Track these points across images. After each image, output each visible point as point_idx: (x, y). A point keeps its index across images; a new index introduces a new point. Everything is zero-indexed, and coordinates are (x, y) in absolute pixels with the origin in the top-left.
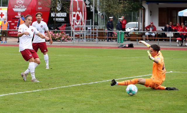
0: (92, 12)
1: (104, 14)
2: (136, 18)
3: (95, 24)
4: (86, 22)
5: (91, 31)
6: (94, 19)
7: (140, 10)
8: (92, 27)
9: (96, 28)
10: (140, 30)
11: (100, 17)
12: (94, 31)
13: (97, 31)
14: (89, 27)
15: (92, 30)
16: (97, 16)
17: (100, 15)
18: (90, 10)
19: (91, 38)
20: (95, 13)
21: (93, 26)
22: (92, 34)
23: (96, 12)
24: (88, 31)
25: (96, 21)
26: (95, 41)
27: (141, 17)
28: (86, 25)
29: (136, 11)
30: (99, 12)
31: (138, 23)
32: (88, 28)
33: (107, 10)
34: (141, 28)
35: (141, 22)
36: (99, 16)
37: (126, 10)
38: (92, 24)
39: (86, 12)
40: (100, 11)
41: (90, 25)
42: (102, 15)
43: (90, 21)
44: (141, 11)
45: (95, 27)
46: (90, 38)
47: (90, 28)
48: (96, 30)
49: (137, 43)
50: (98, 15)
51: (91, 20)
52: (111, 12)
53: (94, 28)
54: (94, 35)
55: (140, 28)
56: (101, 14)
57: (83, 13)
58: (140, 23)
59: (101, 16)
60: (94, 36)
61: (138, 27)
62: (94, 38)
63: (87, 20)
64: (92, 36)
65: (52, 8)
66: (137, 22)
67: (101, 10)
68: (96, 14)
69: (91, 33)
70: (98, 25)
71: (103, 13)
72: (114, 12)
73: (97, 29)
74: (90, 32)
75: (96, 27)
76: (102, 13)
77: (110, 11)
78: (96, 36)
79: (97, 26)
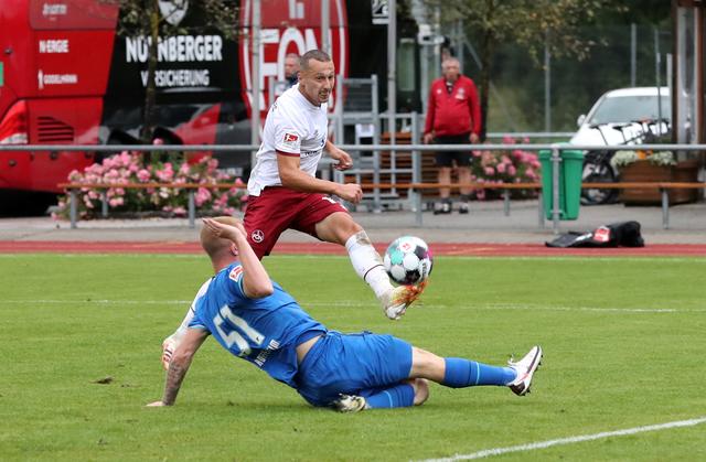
0: (384, 28)
1: (459, 37)
2: (658, 59)
3: (401, 107)
4: (346, 88)
5: (376, 146)
6: (391, 75)
7: (681, 12)
8: (383, 123)
9: (406, 129)
10: (681, 134)
11: (431, 59)
12: (393, 146)
13: (415, 146)
14: (365, 123)
15: (386, 140)
16: (410, 53)
17: (431, 48)
18: (371, 18)
19: (376, 195)
20: (399, 35)
21: (391, 115)
22: (385, 164)
23: (407, 25)
24: (358, 146)
25: (411, 87)
26: (401, 209)
27: (689, 53)
28: (346, 109)
29: (656, 21)
30: (424, 30)
31: (666, 92)
32: (360, 132)
33: (473, 17)
34: (687, 125)
35: (688, 86)
36: (424, 54)
37: (596, 10)
38: (383, 107)
39: (342, 31)
40: (429, 19)
41: (370, 110)
42: (446, 44)
43: (369, 87)
44: (689, 17)
45: (399, 121)
46: (371, 190)
47: (371, 132)
48: (407, 140)
49: (666, 220)
50: (418, 48)
51: (374, 78)
52: (499, 28)
53: (398, 129)
54: (393, 170)
55: (684, 125)
56: (439, 40)
57: (327, 34)
58: (683, 94)
59: (437, 51)
60: (400, 177)
61: (668, 115)
62: (393, 194)
63: (351, 81)
64: (385, 178)
65: (129, 10)
66: (665, 85)
67: (437, 15)
68: (404, 41)
69: (375, 159)
70: (420, 111)
71: (452, 35)
72: (521, 25)
73: (414, 136)
74: (369, 153)
75: (409, 122)
76: (443, 32)
77: (496, 22)
78: (408, 177)
79: (413, 115)
